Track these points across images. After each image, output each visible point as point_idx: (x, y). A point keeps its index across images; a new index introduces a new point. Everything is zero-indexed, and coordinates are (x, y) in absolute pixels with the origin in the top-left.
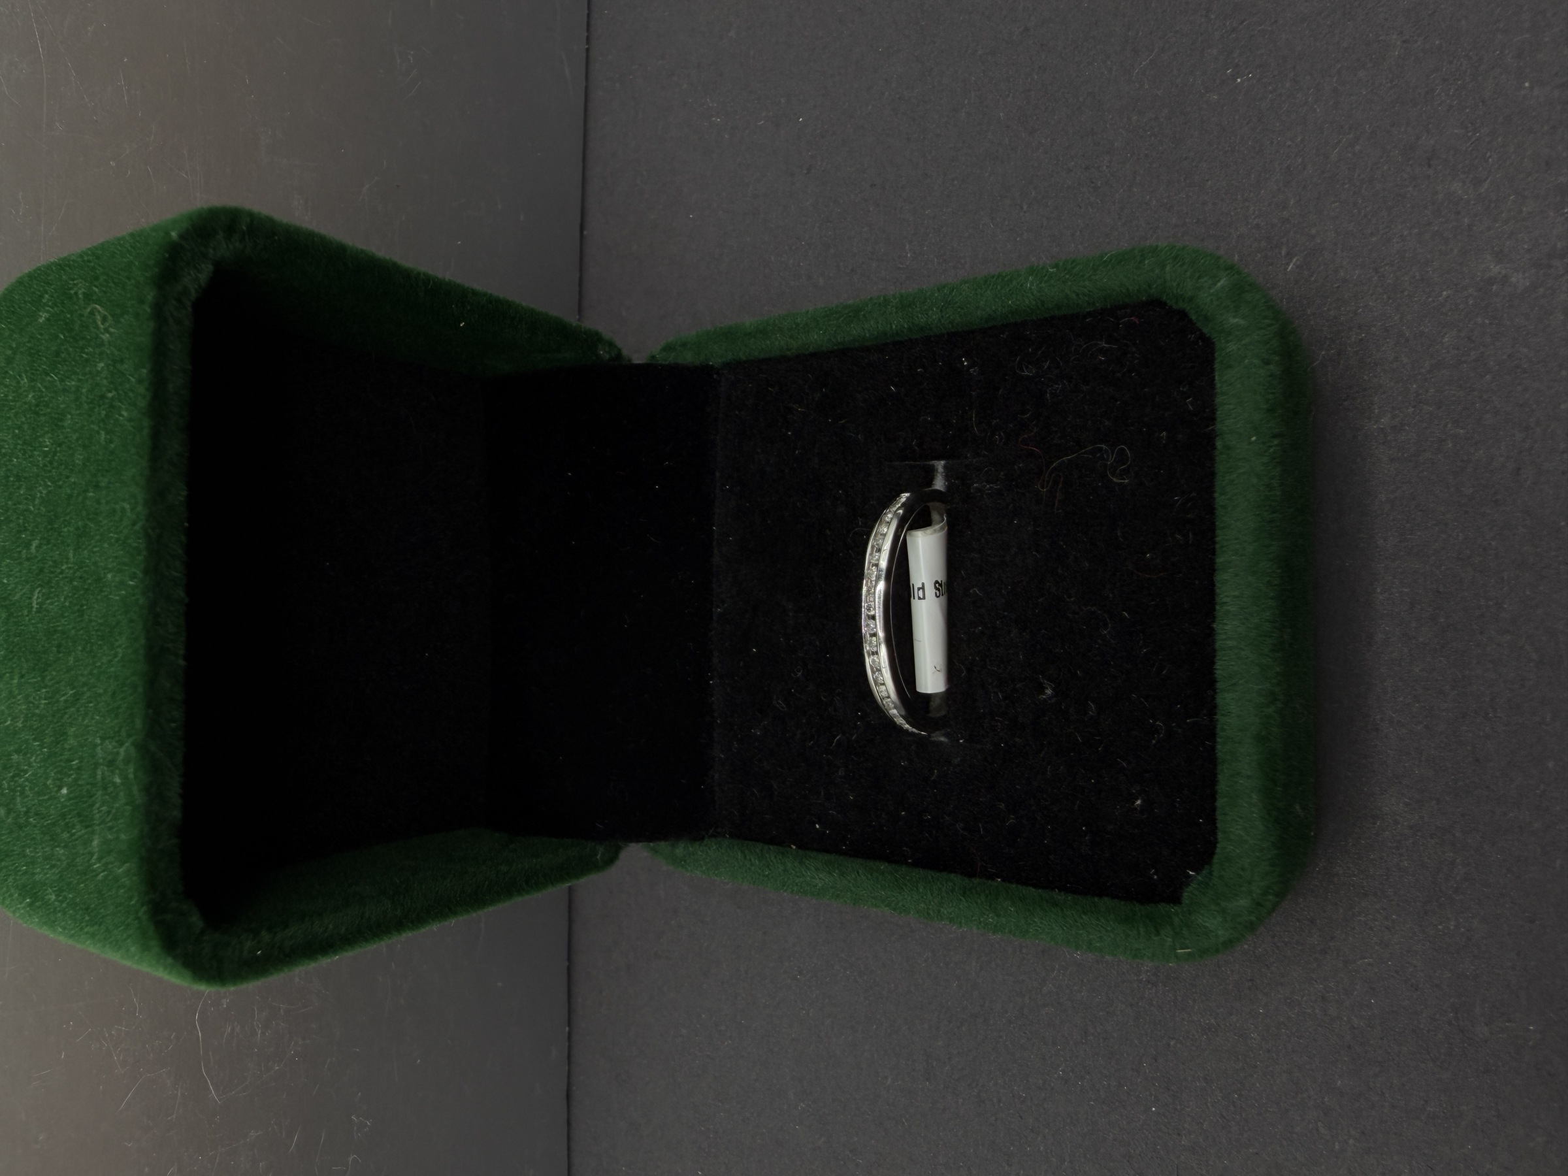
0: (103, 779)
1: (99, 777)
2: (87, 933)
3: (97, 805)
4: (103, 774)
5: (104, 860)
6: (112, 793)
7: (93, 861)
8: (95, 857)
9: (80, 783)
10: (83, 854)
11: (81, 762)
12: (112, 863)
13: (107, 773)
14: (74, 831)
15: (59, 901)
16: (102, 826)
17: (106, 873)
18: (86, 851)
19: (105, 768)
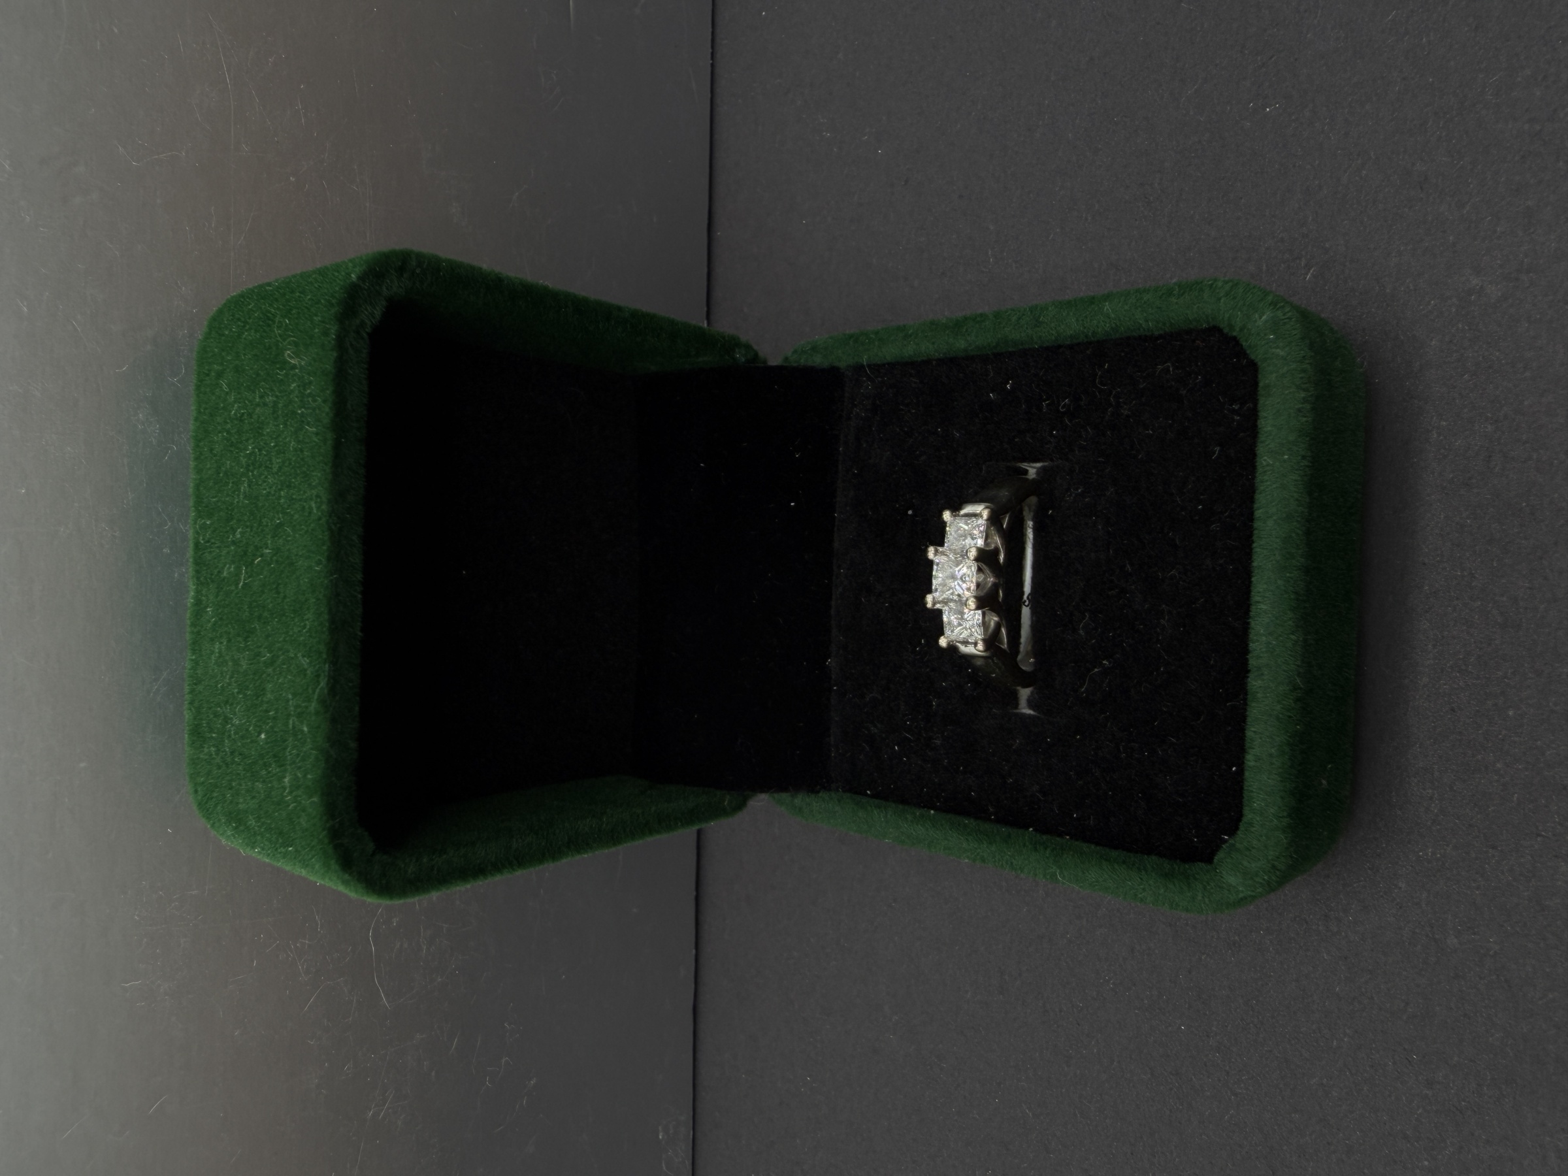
0: (294, 727)
1: (291, 726)
2: (280, 853)
3: (288, 750)
4: (294, 723)
5: (294, 794)
6: (301, 739)
7: (285, 794)
8: (287, 791)
9: (275, 730)
10: (278, 789)
11: (276, 713)
12: (300, 796)
13: (297, 723)
14: (270, 769)
15: (258, 826)
16: (293, 766)
17: (295, 804)
18: (280, 786)
19: (296, 719)
